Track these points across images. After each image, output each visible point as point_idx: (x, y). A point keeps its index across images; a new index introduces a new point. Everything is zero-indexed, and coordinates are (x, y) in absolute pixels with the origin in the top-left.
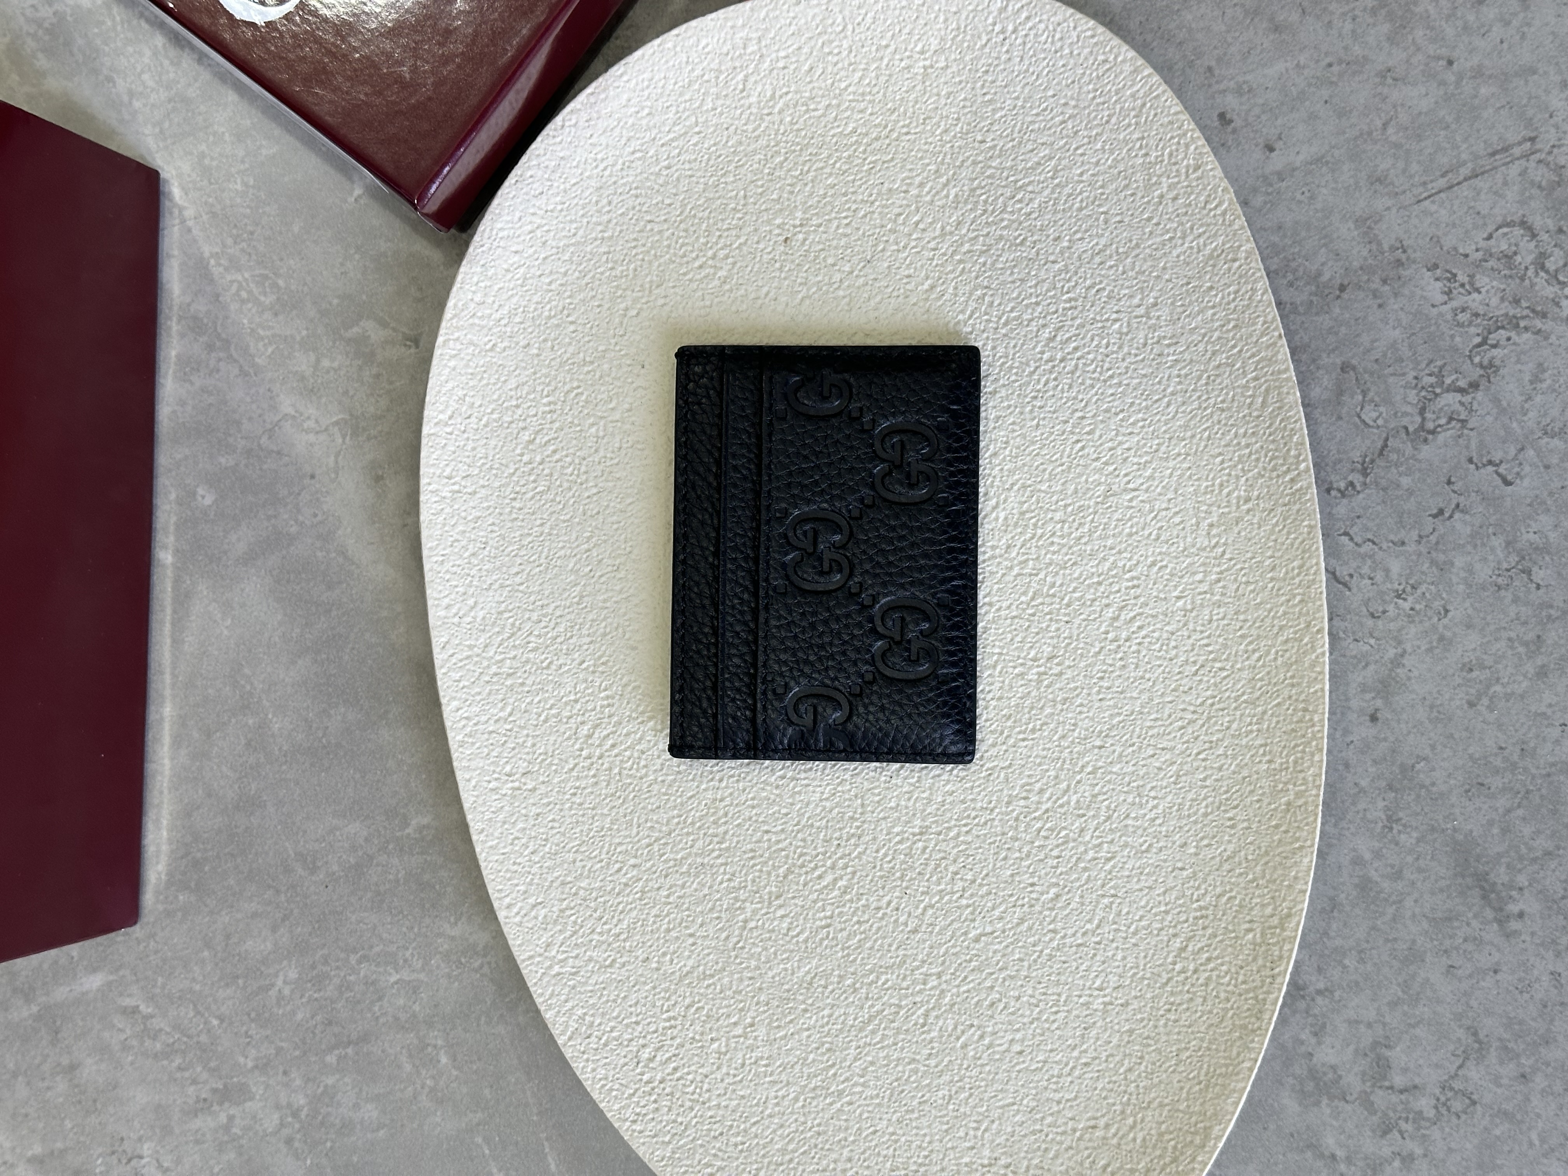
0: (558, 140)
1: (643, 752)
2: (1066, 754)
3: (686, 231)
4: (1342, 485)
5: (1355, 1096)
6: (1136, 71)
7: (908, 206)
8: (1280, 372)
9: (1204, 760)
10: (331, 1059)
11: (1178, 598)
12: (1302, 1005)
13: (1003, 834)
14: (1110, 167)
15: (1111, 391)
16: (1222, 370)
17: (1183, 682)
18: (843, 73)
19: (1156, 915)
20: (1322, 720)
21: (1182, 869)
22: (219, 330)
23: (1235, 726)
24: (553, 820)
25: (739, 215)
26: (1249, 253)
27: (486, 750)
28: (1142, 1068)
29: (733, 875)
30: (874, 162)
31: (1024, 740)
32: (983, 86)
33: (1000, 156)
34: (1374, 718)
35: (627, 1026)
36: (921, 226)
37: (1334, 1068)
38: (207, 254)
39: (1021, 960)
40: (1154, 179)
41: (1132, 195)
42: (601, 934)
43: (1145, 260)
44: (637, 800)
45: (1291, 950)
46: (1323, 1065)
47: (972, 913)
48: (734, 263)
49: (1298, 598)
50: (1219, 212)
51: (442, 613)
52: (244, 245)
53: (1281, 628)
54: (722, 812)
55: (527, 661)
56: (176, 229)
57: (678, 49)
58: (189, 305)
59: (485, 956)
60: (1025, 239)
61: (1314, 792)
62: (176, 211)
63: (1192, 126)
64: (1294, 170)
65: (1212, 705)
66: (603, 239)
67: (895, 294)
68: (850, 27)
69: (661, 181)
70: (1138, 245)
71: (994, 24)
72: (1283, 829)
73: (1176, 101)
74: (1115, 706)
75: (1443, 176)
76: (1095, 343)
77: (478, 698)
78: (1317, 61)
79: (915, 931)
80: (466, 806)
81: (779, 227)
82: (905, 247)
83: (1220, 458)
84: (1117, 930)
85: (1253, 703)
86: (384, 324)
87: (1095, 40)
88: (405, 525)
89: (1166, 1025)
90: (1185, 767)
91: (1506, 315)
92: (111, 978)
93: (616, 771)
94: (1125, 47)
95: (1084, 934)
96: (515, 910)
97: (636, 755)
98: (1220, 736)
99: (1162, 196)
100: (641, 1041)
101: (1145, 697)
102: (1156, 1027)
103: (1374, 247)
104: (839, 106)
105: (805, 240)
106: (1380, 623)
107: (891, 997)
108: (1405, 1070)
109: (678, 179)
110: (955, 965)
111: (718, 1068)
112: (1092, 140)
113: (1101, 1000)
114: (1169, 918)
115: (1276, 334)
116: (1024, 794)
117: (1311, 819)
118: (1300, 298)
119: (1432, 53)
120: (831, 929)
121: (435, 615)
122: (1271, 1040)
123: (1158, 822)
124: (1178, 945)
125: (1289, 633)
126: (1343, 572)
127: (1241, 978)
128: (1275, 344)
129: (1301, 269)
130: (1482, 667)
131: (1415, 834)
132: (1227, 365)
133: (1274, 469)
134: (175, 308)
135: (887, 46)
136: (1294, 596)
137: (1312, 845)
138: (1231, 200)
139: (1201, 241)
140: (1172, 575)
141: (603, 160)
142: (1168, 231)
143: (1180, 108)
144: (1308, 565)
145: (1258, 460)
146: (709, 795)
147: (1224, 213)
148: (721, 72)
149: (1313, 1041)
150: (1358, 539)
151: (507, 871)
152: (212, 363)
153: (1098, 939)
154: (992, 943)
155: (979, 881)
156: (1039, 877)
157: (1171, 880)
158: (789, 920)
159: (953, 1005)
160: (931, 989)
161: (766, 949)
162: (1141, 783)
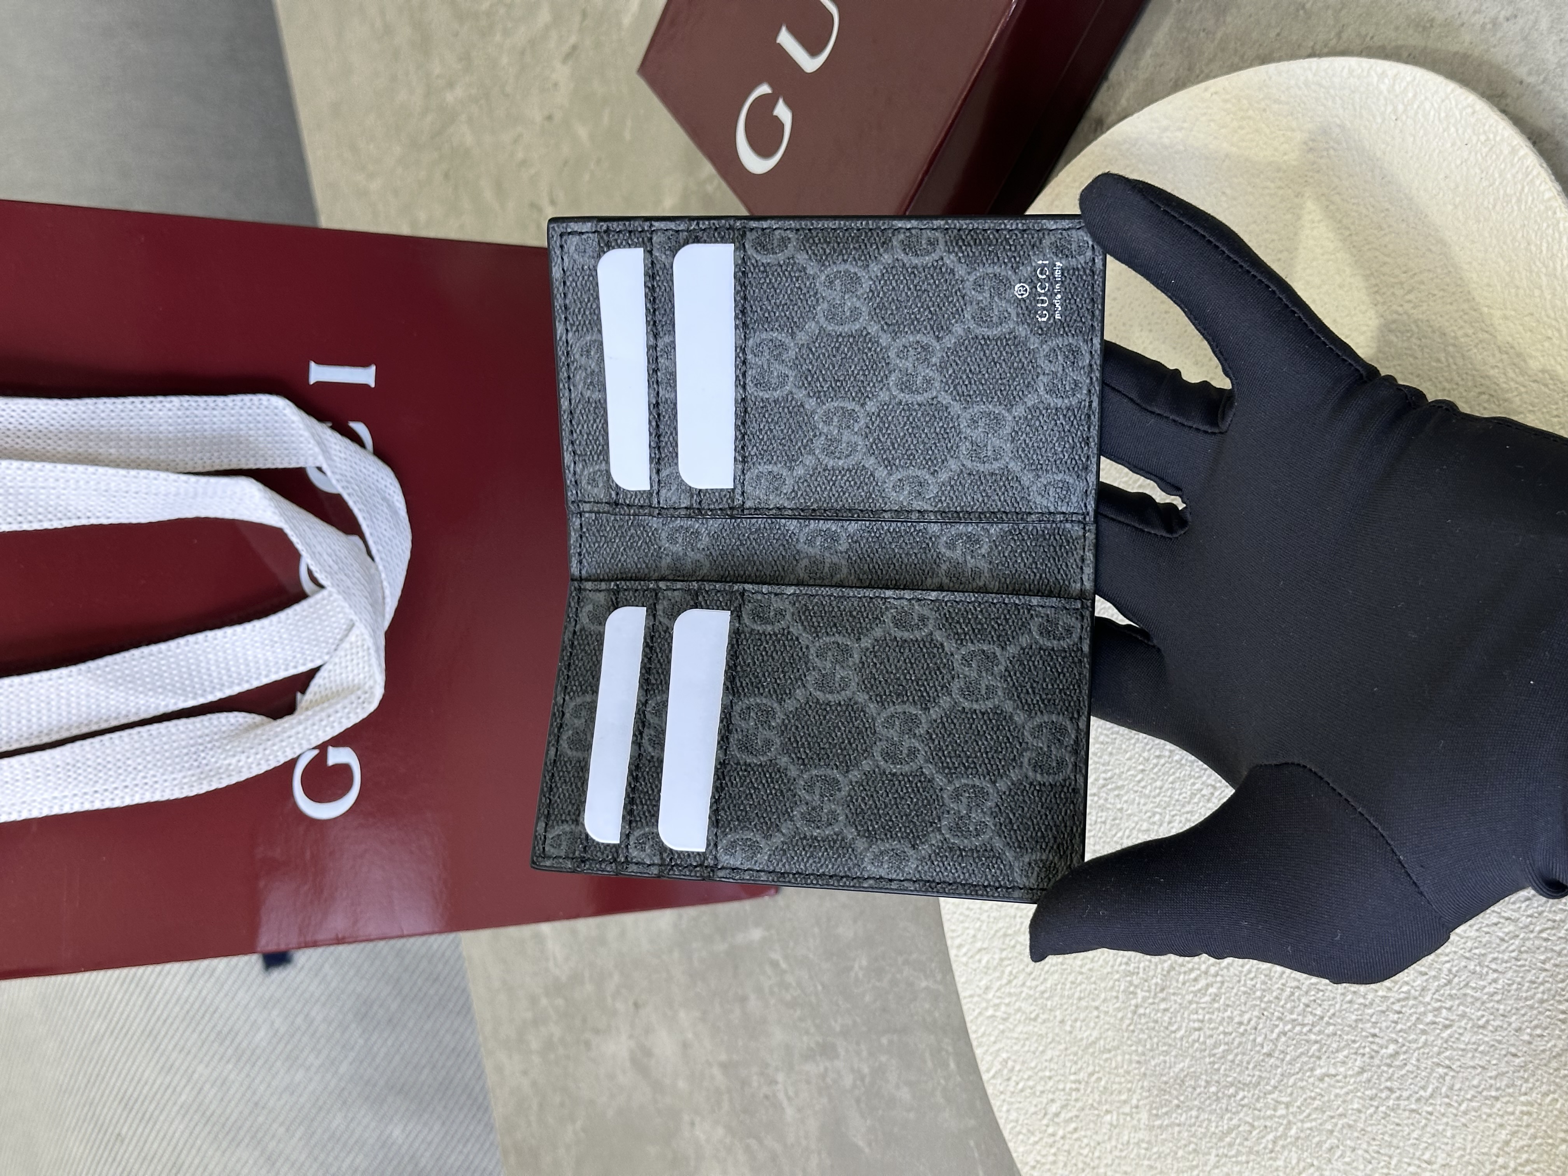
9: (1546, 940)
19: (1486, 1098)
21: (1515, 1055)
35: (1041, 1078)
39: (1359, 1111)
42: (1030, 988)
47: (1319, 1050)
79: (1269, 1055)
84: (1449, 1105)
90: (1528, 944)
95: (1418, 1100)
96: (964, 950)
100: (1050, 1096)
107: (1247, 1115)
110: (1300, 1100)
111: (1110, 1139)
114: (1498, 1105)
120: (1202, 1034)
123: (1497, 997)
124: (1503, 1137)
153: (1430, 1109)
154: (1334, 1086)
155: (1326, 1019)
156: (1380, 1029)
157: (1503, 1064)
158: (1169, 1015)
159: (1298, 1138)
160: (1279, 1117)
161: (1150, 1038)
162: (1483, 952)
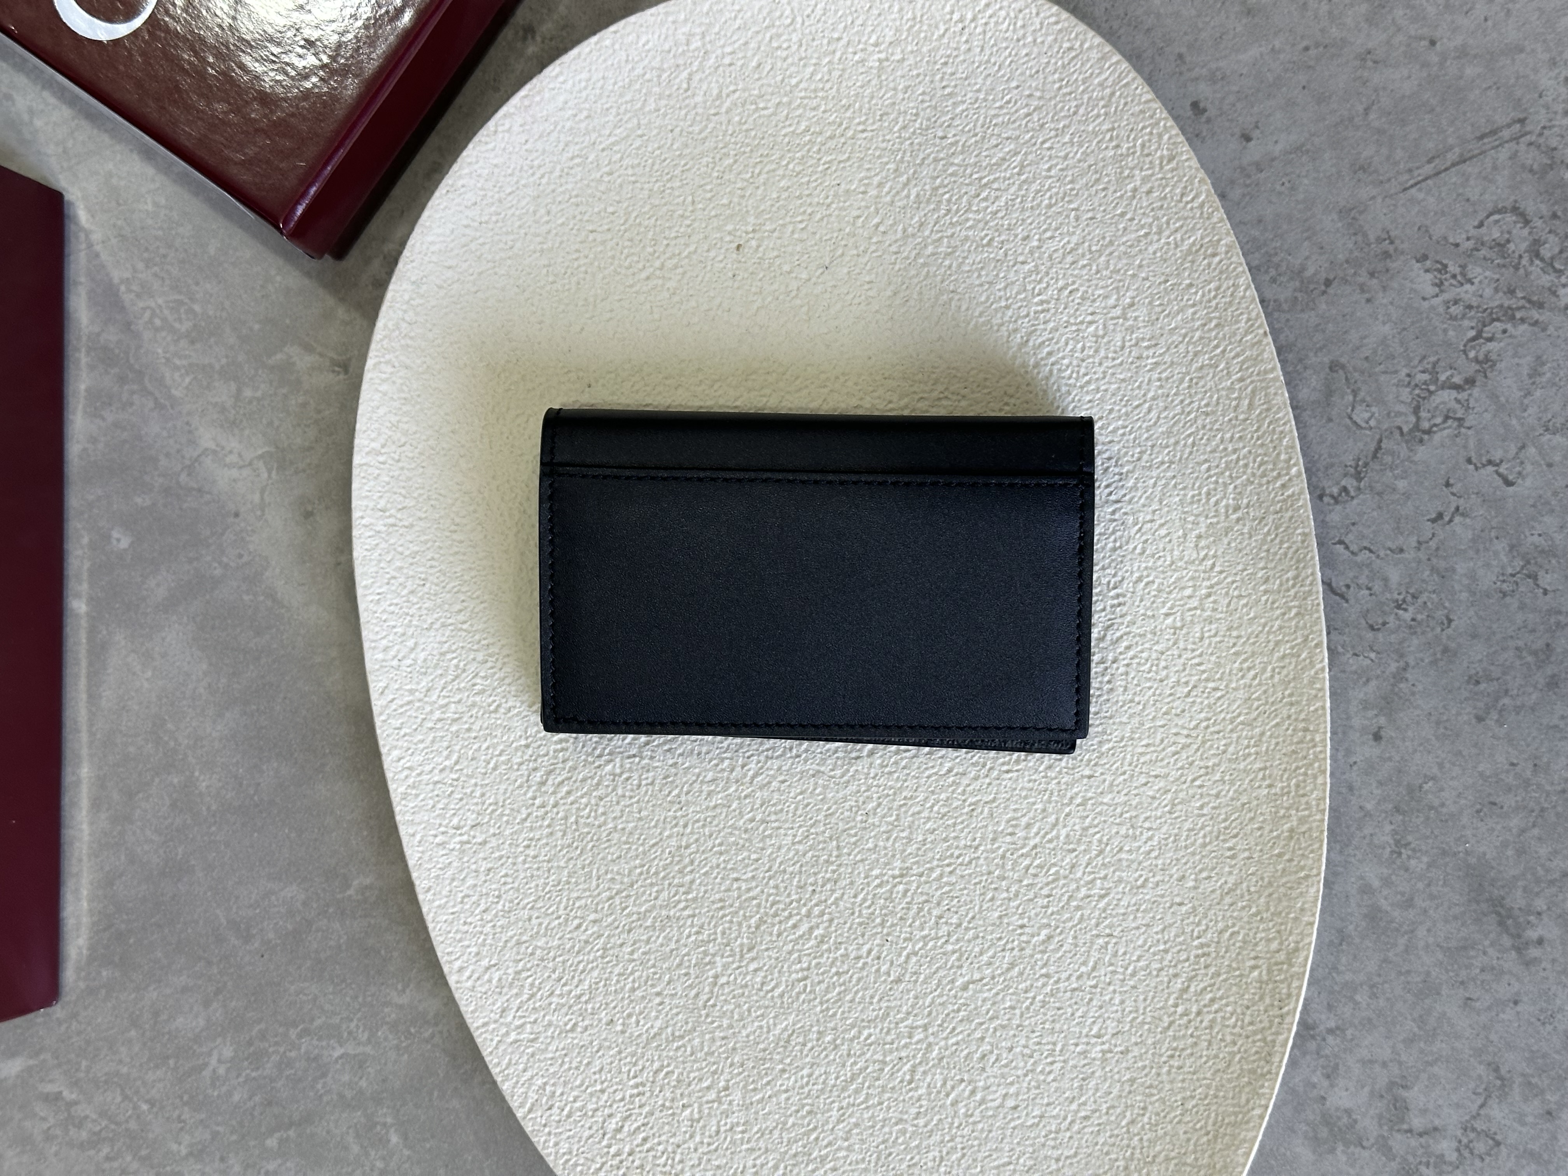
0: (490, 146)
1: (601, 799)
2: (1053, 785)
3: (631, 240)
4: (1335, 491)
5: (1372, 1140)
6: (1104, 58)
7: (867, 207)
8: (1266, 372)
9: (1200, 787)
10: (272, 1142)
11: (1167, 615)
12: (1312, 1045)
13: (989, 873)
14: (1079, 161)
15: (1088, 398)
16: (1205, 371)
17: (1175, 704)
18: (793, 69)
19: (1154, 954)
20: (1324, 741)
21: (1180, 904)
22: (132, 361)
23: (1231, 749)
24: (506, 875)
25: (688, 222)
26: (1229, 247)
27: (431, 802)
28: (1146, 1120)
29: (702, 927)
30: (830, 162)
31: (1007, 772)
32: (942, 79)
33: (962, 153)
34: (1377, 737)
35: (591, 1095)
36: (882, 229)
37: (1348, 1112)
38: (116, 281)
39: (1013, 1008)
40: (1126, 173)
41: (1104, 189)
42: (561, 996)
43: (1119, 258)
44: (595, 850)
45: (1300, 987)
46: (1337, 1109)
47: (959, 960)
48: (684, 273)
49: (1294, 611)
50: (1196, 205)
51: (380, 656)
52: (156, 268)
53: (1277, 643)
54: (687, 860)
55: (474, 705)
56: (82, 255)
57: (617, 46)
58: (98, 335)
59: (436, 1024)
60: (992, 240)
61: (1318, 817)
62: (82, 236)
63: (1165, 114)
64: (1273, 160)
65: (1207, 727)
66: (542, 251)
67: (856, 301)
68: (799, 20)
69: (602, 188)
70: (1111, 243)
71: (952, 12)
72: (1286, 857)
73: (1147, 88)
74: (1104, 732)
75: (1429, 162)
76: (1070, 347)
77: (421, 746)
78: (1293, 45)
79: (898, 981)
80: (411, 863)
81: (730, 233)
82: (864, 252)
83: (1206, 466)
84: (1114, 972)
85: (1249, 724)
86: (308, 349)
87: (1059, 27)
88: (339, 564)
89: (1169, 1072)
90: (1181, 795)
91: (1501, 306)
92: (31, 1062)
93: (573, 819)
94: (1091, 33)
95: (1079, 978)
96: (467, 974)
97: (593, 801)
98: (1216, 760)
99: (1135, 190)
100: (607, 1111)
101: (1136, 721)
102: (1159, 1075)
103: (1359, 238)
104: (790, 103)
105: (758, 246)
106: (1380, 635)
107: (875, 1052)
108: (1424, 1112)
109: (621, 186)
110: (941, 1017)
111: (691, 1137)
112: (1058, 134)
113: (1099, 1048)
114: (1169, 957)
115: (1261, 331)
116: (1010, 830)
117: (1316, 846)
118: (1284, 293)
119: (1413, 33)
120: (808, 982)
121: (372, 659)
122: (1282, 1085)
123: (1153, 855)
124: (1179, 986)
125: (1285, 649)
126: (1339, 583)
127: (1247, 1019)
128: (1260, 342)
129: (1284, 264)
130: (1490, 679)
131: (1425, 859)
132: (1211, 366)
133: (1264, 475)
134: (84, 339)
135: (839, 39)
136: (1290, 609)
137: (1319, 874)
138: (1208, 191)
139: (1179, 236)
140: (1159, 591)
141: (540, 167)
142: (1143, 227)
143: (1150, 96)
144: (1303, 575)
145: (1246, 466)
146: (673, 842)
147: (1202, 206)
148: (663, 70)
149: (1326, 1083)
150: (1354, 548)
151: (457, 932)
152: (125, 397)
153: (1093, 982)
154: (981, 991)
155: (965, 924)
156: (1029, 918)
157: (1169, 916)
158: (762, 974)
159: (941, 1059)
160: (917, 1043)
161: (739, 1006)
162: (1134, 814)
